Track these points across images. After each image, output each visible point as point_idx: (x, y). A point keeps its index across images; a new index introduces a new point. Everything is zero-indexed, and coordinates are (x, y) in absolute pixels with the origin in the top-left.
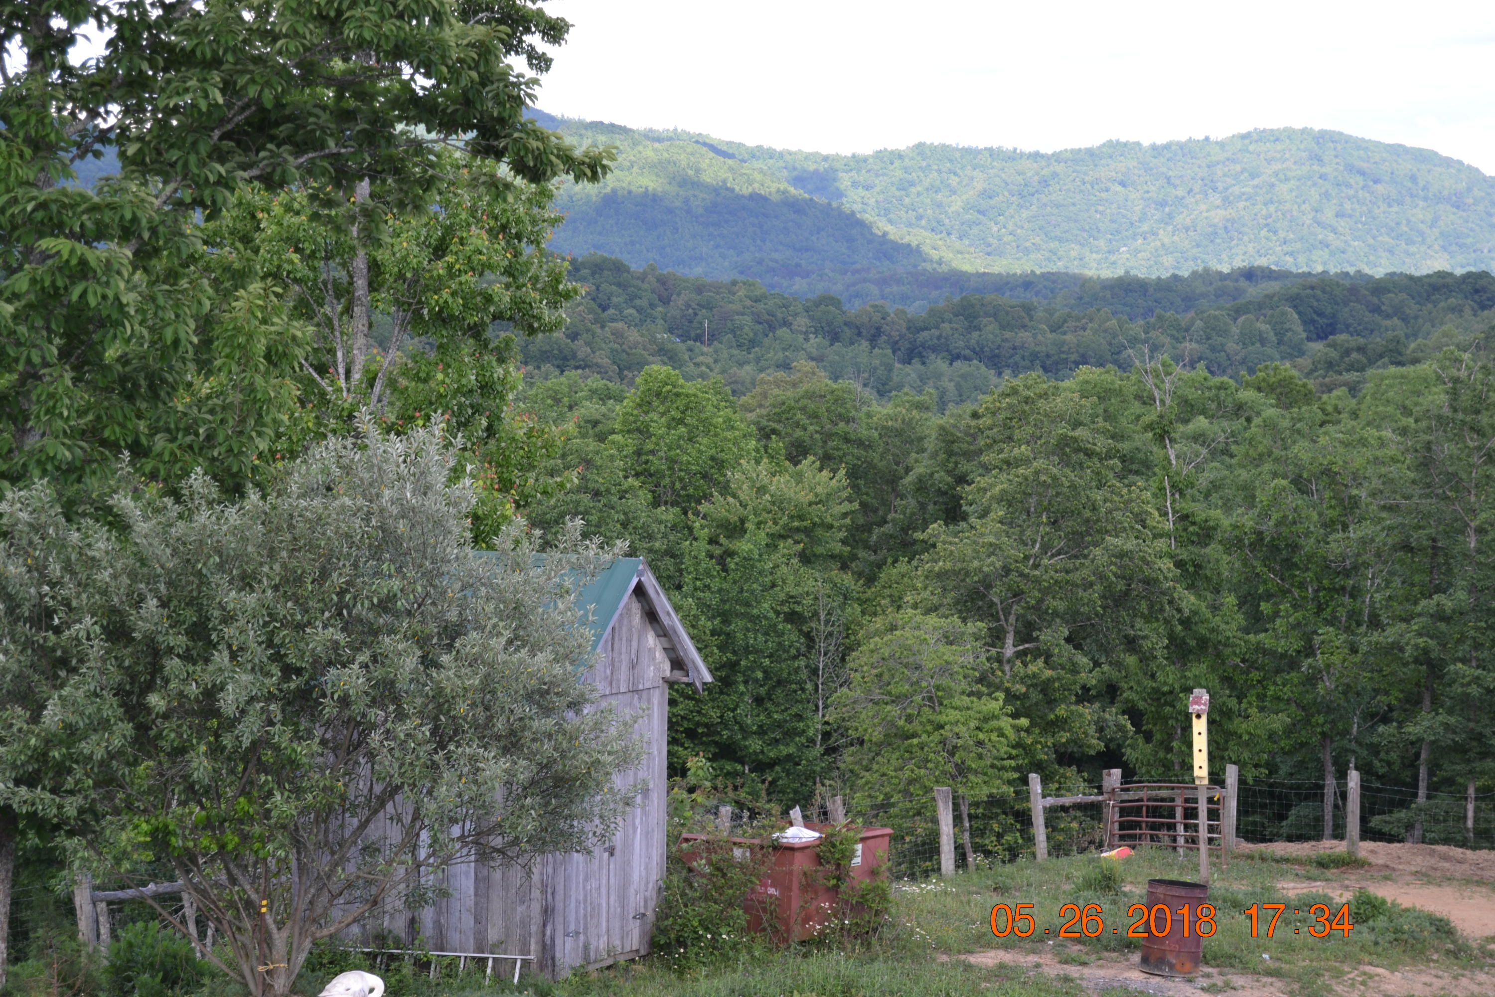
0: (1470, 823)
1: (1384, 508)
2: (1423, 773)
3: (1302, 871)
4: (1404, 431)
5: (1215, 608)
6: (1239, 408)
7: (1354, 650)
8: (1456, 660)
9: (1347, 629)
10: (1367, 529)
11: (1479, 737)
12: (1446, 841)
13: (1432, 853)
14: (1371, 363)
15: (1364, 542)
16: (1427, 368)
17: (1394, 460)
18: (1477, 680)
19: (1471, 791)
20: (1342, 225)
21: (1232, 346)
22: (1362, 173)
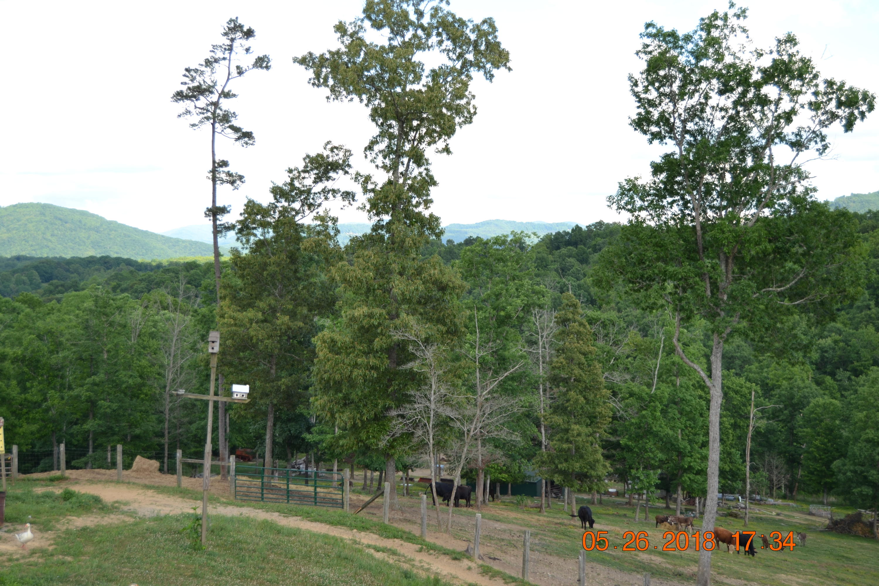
0: (109, 460)
1: (72, 345)
2: (91, 443)
3: (44, 483)
4: (77, 316)
5: (8, 386)
6: (14, 310)
7: (62, 398)
8: (101, 400)
9: (60, 391)
10: (66, 353)
11: (111, 428)
12: (99, 468)
13: (93, 472)
14: (67, 290)
15: (65, 358)
16: (86, 292)
17: (75, 327)
18: (109, 407)
19: (109, 448)
20: (53, 239)
21: (12, 286)
22: (60, 219)
